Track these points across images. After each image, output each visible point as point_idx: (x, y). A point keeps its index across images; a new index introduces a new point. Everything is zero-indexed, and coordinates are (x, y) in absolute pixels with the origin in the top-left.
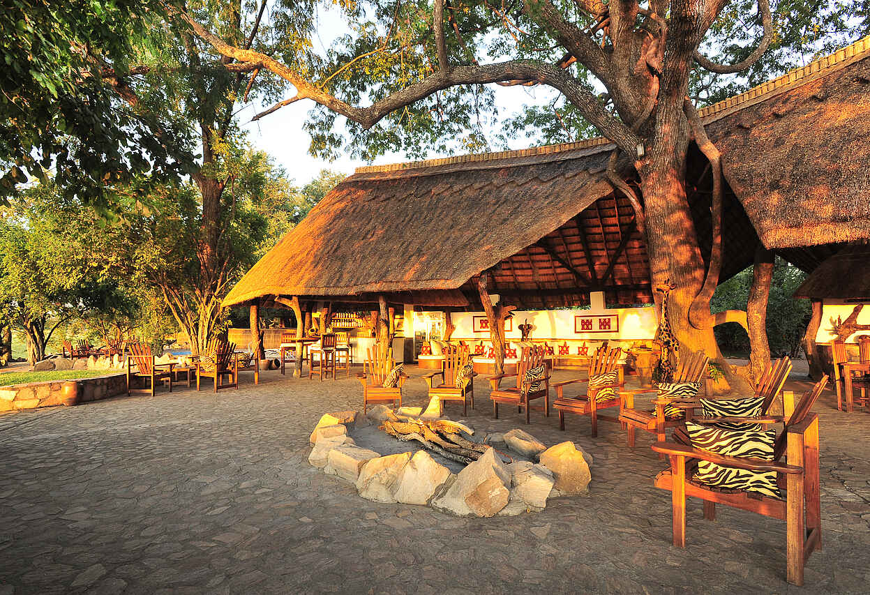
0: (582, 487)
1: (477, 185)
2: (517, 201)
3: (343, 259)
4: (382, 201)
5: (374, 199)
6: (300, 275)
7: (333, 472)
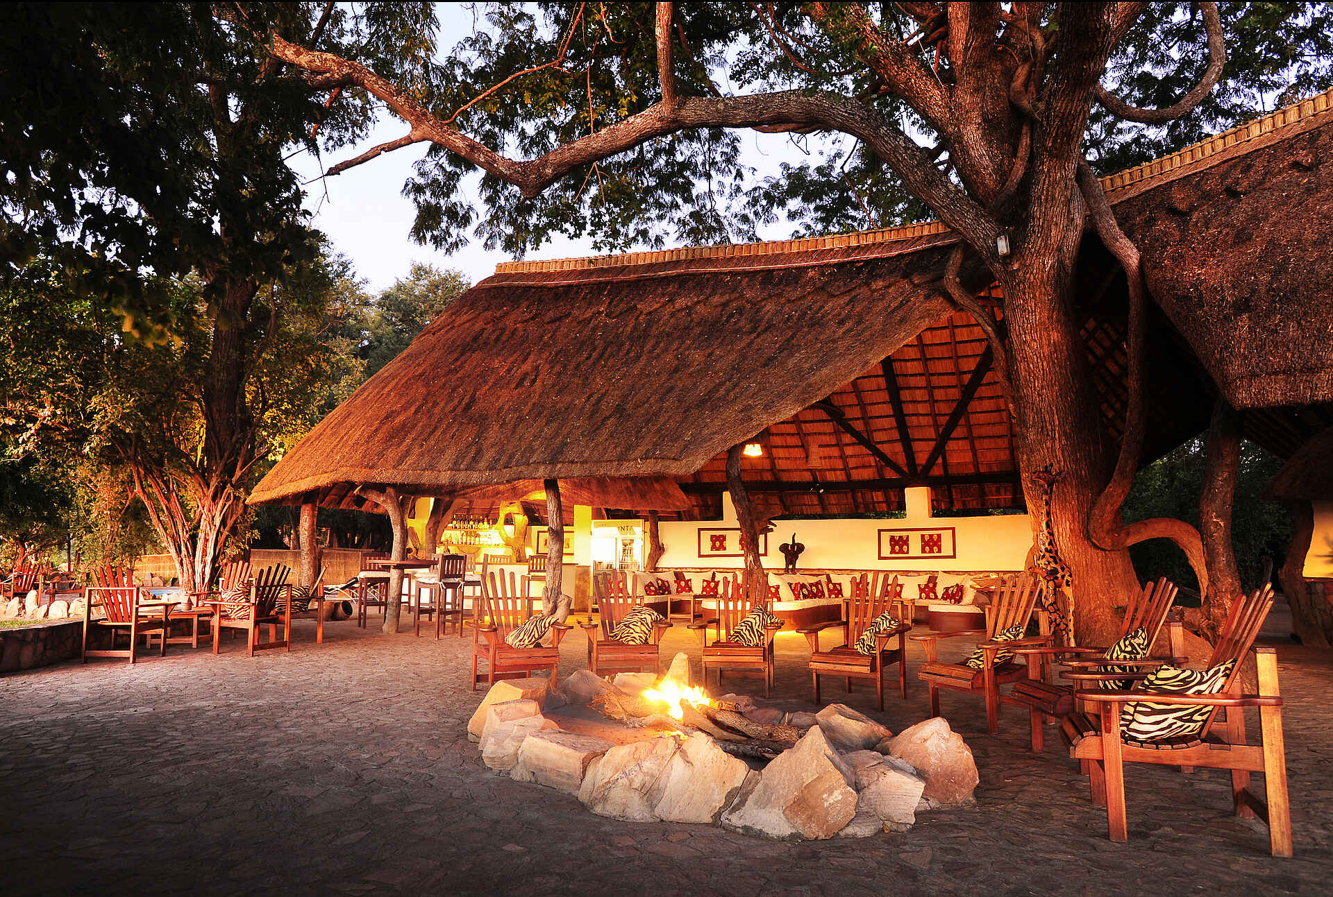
0: (964, 796)
1: (716, 299)
2: (789, 327)
3: (482, 422)
4: (548, 323)
5: (532, 318)
6: (403, 447)
7: (528, 777)
